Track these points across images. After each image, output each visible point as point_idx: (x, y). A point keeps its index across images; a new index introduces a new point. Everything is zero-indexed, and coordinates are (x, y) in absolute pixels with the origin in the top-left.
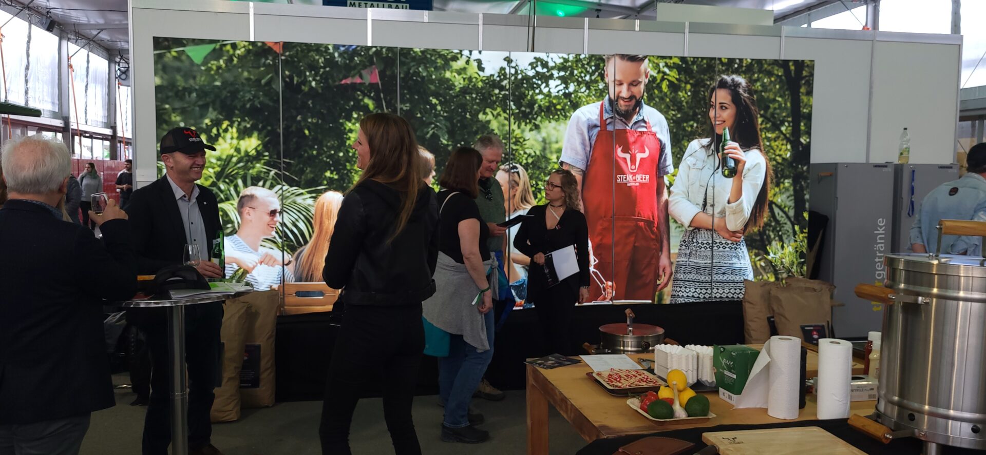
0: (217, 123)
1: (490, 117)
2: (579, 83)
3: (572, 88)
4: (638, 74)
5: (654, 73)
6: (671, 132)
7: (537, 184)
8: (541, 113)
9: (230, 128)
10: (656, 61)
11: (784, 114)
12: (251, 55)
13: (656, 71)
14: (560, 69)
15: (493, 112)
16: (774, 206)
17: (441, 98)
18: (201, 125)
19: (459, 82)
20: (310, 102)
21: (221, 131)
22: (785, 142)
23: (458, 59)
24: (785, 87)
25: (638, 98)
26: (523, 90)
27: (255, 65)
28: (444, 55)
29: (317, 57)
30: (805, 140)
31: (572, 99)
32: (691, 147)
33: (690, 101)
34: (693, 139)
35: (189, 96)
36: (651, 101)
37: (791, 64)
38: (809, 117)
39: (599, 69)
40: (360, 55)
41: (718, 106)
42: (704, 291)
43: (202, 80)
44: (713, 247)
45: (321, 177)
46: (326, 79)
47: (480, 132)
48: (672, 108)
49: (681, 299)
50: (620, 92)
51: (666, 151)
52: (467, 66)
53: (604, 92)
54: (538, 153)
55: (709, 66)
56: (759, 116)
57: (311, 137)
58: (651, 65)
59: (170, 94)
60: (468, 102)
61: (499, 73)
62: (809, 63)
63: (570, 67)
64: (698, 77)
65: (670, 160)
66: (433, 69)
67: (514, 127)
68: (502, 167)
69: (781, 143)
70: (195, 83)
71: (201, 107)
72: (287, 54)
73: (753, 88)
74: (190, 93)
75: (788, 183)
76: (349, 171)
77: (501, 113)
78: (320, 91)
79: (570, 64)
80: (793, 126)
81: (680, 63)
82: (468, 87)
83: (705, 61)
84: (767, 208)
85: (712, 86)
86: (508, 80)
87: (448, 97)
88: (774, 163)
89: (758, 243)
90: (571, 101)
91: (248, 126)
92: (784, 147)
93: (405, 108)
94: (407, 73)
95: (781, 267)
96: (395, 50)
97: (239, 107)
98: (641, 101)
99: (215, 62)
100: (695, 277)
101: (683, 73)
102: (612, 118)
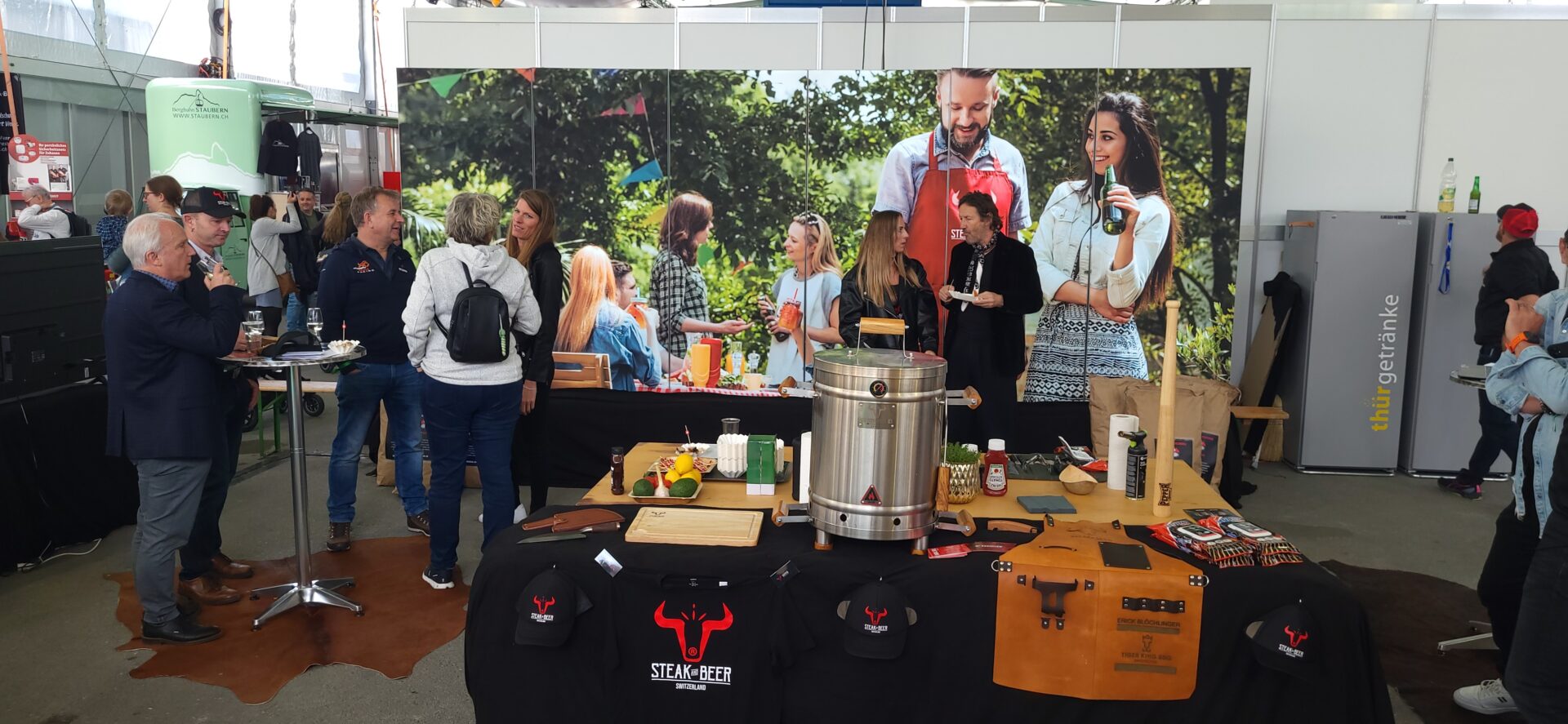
0: (464, 165)
1: (781, 154)
2: (900, 109)
3: (890, 115)
4: (984, 94)
5: (1006, 92)
6: (1029, 171)
7: (842, 240)
8: (848, 148)
9: (478, 171)
10: (1009, 76)
11: (1200, 146)
12: (500, 85)
13: (1009, 90)
14: (874, 91)
15: (786, 148)
16: (1181, 275)
17: (720, 132)
18: (447, 168)
19: (743, 110)
20: (566, 139)
21: (468, 174)
22: (1200, 185)
23: (742, 82)
24: (1203, 108)
25: (982, 126)
26: (825, 119)
27: (504, 97)
28: (724, 77)
29: (574, 85)
30: (1232, 182)
31: (890, 130)
32: (1058, 192)
33: (1058, 129)
34: (1060, 182)
35: (435, 135)
36: (1000, 130)
37: (1212, 74)
38: (1240, 149)
39: (929, 89)
40: (623, 80)
41: (1098, 138)
42: (1072, 388)
43: (447, 115)
44: (1087, 328)
45: (579, 229)
46: (584, 111)
47: (768, 174)
48: (1030, 139)
49: (1040, 397)
50: (958, 119)
51: (1021, 198)
52: (753, 90)
53: (935, 119)
54: (844, 200)
55: (1087, 80)
56: (1161, 148)
57: (566, 181)
58: (1001, 81)
59: (415, 133)
60: (754, 136)
61: (793, 98)
62: (1241, 72)
63: (888, 87)
64: (1070, 96)
65: (1026, 210)
66: (710, 96)
67: (814, 167)
68: (797, 218)
69: (1195, 186)
70: (441, 119)
71: (447, 147)
72: (540, 82)
73: (1153, 109)
74: (435, 132)
75: (1205, 242)
76: (610, 221)
77: (796, 149)
78: (577, 125)
79: (888, 83)
80: (1213, 163)
81: (1044, 78)
82: (755, 116)
83: (1080, 74)
84: (1170, 278)
85: (1090, 109)
86: (805, 107)
87: (729, 131)
88: (1184, 214)
89: (1156, 326)
90: (889, 133)
91: (498, 168)
92: (1199, 192)
93: (676, 145)
94: (680, 101)
95: (1191, 360)
96: (665, 73)
97: (487, 147)
98: (986, 131)
99: (461, 95)
100: (1061, 368)
101: (1047, 91)
102: (946, 153)
